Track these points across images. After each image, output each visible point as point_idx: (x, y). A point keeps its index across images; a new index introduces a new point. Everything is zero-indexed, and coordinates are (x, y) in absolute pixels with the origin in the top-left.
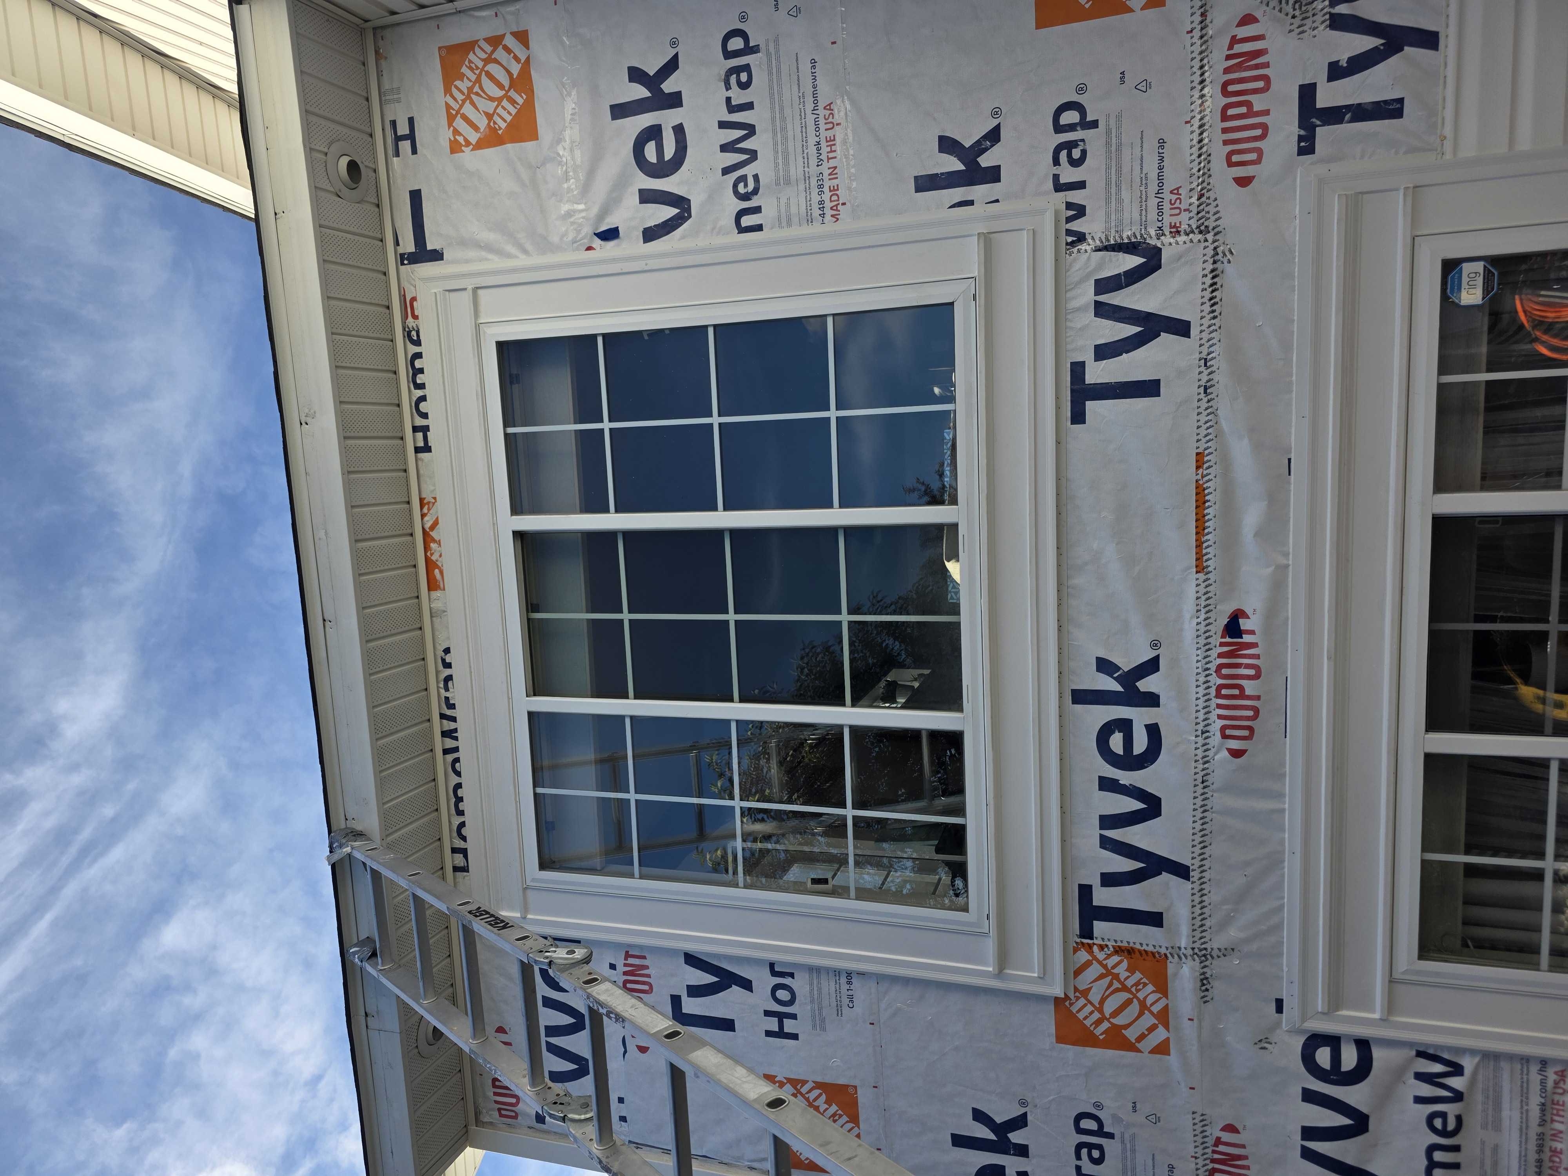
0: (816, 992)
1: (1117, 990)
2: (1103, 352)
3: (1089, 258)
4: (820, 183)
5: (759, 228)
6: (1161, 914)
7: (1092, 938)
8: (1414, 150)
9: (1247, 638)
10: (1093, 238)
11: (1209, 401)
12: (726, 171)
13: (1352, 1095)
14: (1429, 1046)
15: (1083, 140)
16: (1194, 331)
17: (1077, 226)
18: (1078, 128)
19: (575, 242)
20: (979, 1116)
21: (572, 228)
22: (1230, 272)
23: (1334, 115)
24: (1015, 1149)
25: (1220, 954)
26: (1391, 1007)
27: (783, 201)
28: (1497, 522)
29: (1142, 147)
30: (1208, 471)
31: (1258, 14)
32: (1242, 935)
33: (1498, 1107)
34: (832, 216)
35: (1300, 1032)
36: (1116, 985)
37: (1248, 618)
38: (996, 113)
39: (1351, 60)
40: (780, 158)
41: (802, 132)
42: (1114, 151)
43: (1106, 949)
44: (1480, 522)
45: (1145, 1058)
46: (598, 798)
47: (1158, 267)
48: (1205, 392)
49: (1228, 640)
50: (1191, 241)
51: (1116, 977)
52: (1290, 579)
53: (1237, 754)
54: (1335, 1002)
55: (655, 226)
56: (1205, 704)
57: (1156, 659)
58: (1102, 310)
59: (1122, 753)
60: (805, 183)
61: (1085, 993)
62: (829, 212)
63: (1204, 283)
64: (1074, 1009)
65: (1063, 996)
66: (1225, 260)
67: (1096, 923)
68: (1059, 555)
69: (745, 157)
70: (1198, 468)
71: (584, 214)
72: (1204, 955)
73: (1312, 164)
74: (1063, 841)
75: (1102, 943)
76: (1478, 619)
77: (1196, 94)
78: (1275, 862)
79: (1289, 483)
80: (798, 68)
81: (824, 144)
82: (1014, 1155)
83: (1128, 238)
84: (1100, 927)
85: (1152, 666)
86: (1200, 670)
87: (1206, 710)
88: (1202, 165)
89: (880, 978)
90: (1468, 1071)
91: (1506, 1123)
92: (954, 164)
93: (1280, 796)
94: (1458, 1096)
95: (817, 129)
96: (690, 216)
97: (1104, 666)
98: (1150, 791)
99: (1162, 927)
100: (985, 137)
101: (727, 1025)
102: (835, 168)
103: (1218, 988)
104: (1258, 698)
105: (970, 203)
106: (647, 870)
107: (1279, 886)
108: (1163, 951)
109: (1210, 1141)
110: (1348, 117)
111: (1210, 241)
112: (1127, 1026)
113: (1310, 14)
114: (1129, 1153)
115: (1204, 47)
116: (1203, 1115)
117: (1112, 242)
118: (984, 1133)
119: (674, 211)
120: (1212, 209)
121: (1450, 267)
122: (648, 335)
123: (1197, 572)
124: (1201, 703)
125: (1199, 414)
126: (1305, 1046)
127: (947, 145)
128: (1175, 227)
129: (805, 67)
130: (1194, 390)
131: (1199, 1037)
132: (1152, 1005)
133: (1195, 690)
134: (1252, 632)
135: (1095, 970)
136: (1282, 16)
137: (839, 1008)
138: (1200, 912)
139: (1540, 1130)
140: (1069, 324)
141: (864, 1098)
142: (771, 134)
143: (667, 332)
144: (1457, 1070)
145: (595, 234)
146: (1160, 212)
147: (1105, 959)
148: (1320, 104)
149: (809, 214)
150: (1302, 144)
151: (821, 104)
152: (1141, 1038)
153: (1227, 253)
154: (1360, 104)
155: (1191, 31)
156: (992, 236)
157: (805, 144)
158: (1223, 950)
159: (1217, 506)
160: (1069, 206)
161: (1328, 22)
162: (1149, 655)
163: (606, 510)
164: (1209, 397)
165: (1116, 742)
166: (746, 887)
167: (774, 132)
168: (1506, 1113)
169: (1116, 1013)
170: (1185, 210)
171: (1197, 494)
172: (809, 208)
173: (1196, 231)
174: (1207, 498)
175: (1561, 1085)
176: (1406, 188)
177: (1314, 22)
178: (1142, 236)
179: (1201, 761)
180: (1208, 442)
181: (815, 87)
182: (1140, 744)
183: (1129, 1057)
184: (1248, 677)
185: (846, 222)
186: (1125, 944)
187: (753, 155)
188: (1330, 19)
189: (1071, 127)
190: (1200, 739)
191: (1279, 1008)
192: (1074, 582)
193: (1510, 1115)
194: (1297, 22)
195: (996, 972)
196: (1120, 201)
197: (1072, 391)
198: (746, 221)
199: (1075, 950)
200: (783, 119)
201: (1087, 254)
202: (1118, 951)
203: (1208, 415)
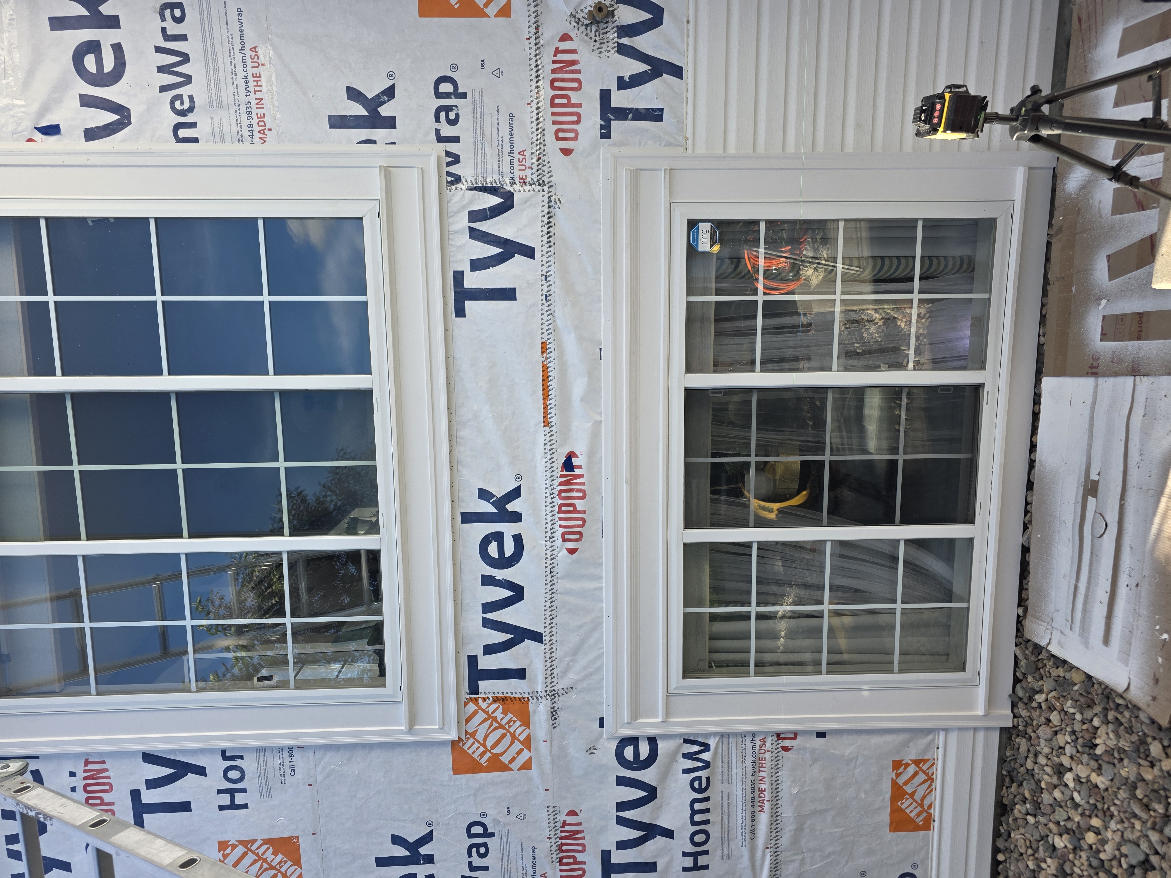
0: (262, 768)
1: (496, 729)
2: (477, 265)
3: (464, 195)
4: (249, 110)
5: (195, 140)
6: (525, 669)
7: (477, 694)
8: (670, 145)
9: (577, 471)
10: (466, 181)
11: (548, 306)
12: (163, 89)
13: (647, 776)
14: (690, 735)
15: (456, 106)
16: (537, 255)
17: (454, 169)
18: (453, 97)
19: (16, 133)
20: (397, 840)
21: (12, 120)
22: (560, 214)
23: (622, 114)
24: (423, 859)
25: (564, 692)
26: (668, 713)
27: (216, 121)
28: (721, 393)
29: (498, 117)
30: (550, 355)
31: (572, 35)
32: (577, 677)
33: (730, 768)
34: (260, 138)
35: (615, 738)
36: (495, 725)
37: (578, 457)
38: (391, 75)
39: (631, 77)
40: (213, 84)
41: (231, 66)
42: (478, 118)
43: (487, 700)
44: (714, 393)
45: (515, 774)
46: (54, 629)
47: (512, 206)
48: (546, 299)
49: (565, 473)
50: (534, 190)
51: (495, 719)
52: (603, 430)
53: (572, 551)
54: (635, 715)
55: (96, 127)
56: (551, 518)
57: (519, 488)
58: (475, 234)
59: (497, 557)
60: (236, 108)
61: (473, 734)
62: (257, 135)
63: (543, 221)
64: (465, 747)
65: (457, 739)
66: (556, 207)
67: (480, 683)
68: (450, 414)
69: (181, 79)
70: (543, 352)
71: (24, 109)
72: (553, 695)
73: (609, 145)
74: (456, 625)
75: (485, 696)
76: (714, 455)
77: (534, 86)
78: (597, 624)
79: (601, 365)
80: (226, 13)
81: (250, 79)
82: (423, 864)
83: (491, 183)
84: (484, 685)
85: (516, 493)
86: (548, 495)
87: (552, 522)
88: (539, 136)
89: (315, 748)
90: (712, 748)
91: (734, 777)
92: (359, 110)
93: (600, 578)
94: (707, 765)
95: (245, 65)
96: (130, 123)
97: (484, 494)
98: (516, 582)
99: (525, 678)
100: (383, 93)
101: (185, 807)
102: (261, 99)
103: (562, 715)
104: (584, 512)
105: (374, 142)
106: (102, 687)
107: (600, 640)
108: (526, 695)
109: (559, 825)
110: (630, 116)
111: (546, 191)
112: (502, 754)
113: (605, 41)
114: (505, 844)
115: (537, 52)
116: (554, 807)
117: (480, 185)
118: (401, 852)
119: (114, 117)
120: (546, 168)
121: (692, 224)
122: (93, 222)
123: (544, 426)
124: (549, 518)
125: (542, 314)
126: (618, 747)
127: (354, 94)
128: (522, 178)
129: (233, 14)
130: (539, 297)
131: (551, 752)
132: (519, 736)
133: (544, 508)
134: (580, 467)
135: (481, 716)
136: (588, 39)
137: (283, 777)
138: (550, 664)
139: (753, 778)
140: (451, 242)
141: (304, 845)
142: (203, 64)
143: (112, 220)
144: (706, 747)
145: (35, 128)
146: (512, 167)
147: (487, 708)
148: (613, 105)
149: (240, 134)
150: (603, 131)
151: (248, 47)
152: (513, 759)
153: (558, 202)
154: (637, 109)
155: (529, 39)
156: (391, 169)
157: (234, 76)
158: (565, 689)
159: (556, 380)
160: (448, 154)
161: (616, 49)
162: (514, 485)
163: (53, 374)
164: (549, 303)
165: (493, 549)
166: (199, 690)
167: (207, 62)
168: (734, 771)
169: (494, 746)
170: (529, 168)
171: (543, 371)
172: (240, 129)
173: (537, 183)
174: (550, 374)
175: (763, 748)
176: (666, 170)
177: (608, 47)
178: (500, 182)
179: (549, 559)
180: (549, 334)
181: (241, 31)
182: (509, 549)
183: (504, 775)
184: (578, 498)
185: (272, 144)
186: (501, 695)
187: (188, 79)
188: (618, 46)
189: (447, 95)
190: (549, 543)
191: (602, 725)
192: (459, 434)
193: (736, 771)
194: (597, 45)
195: (408, 729)
196: (484, 155)
197: (455, 292)
198: (183, 133)
199: (466, 704)
200: (214, 53)
201: (463, 192)
202: (496, 700)
203: (549, 315)
